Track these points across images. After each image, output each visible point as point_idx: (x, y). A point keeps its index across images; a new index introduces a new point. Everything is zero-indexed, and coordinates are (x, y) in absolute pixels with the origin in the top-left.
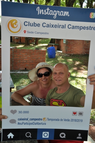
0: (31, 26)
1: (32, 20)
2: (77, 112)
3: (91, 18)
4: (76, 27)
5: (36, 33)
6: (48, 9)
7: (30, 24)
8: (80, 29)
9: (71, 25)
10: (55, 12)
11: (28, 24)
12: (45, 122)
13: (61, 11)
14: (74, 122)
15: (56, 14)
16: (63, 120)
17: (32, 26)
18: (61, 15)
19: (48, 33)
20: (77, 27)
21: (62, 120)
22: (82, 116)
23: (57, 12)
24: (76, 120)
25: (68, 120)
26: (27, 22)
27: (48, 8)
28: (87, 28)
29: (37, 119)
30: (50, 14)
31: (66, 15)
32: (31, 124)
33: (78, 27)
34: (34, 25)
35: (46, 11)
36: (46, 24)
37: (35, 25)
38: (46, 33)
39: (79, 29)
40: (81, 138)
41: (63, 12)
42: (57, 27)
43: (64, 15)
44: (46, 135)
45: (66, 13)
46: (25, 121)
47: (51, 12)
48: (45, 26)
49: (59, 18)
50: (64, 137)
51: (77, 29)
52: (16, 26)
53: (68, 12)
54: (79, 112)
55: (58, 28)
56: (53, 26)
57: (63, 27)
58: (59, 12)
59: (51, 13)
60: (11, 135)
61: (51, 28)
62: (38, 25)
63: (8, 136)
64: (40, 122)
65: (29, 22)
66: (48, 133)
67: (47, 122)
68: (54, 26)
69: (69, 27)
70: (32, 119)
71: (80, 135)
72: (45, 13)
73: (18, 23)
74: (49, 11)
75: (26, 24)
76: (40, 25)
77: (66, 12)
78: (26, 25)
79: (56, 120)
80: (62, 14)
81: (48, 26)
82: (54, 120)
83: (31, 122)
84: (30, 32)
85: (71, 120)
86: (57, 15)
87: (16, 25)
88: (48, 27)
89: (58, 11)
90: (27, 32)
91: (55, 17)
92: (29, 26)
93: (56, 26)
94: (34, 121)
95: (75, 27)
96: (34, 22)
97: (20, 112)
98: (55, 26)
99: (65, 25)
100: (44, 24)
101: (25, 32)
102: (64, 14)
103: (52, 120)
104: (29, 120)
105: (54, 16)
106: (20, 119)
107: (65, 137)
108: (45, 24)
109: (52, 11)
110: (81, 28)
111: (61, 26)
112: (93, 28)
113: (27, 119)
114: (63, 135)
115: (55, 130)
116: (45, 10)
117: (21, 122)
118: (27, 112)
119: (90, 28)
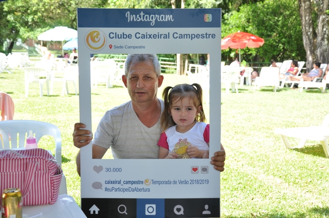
0: (119, 38)
1: (120, 31)
2: (198, 167)
3: (207, 21)
5: (126, 47)
6: (142, 14)
7: (117, 36)
9: (177, 34)
10: (152, 17)
11: (114, 35)
12: (148, 187)
13: (162, 15)
14: (195, 185)
15: (154, 20)
16: (178, 183)
17: (121, 38)
18: (161, 20)
19: (144, 47)
20: (186, 36)
21: (175, 182)
22: (208, 173)
23: (155, 17)
24: (198, 182)
25: (186, 182)
27: (142, 12)
28: (203, 36)
29: (134, 182)
30: (146, 20)
31: (169, 20)
32: (126, 190)
33: (188, 36)
34: (124, 36)
35: (140, 16)
36: (141, 34)
37: (125, 36)
38: (141, 47)
39: (189, 38)
40: (209, 212)
41: (164, 16)
42: (157, 37)
43: (167, 20)
44: (151, 210)
45: (169, 18)
46: (116, 186)
47: (147, 17)
48: (139, 37)
49: (159, 25)
50: (182, 212)
51: (187, 38)
52: (98, 39)
53: (171, 16)
54: (202, 167)
55: (159, 38)
56: (150, 36)
57: (166, 36)
58: (158, 16)
60: (95, 209)
61: (148, 39)
62: (129, 36)
63: (90, 210)
64: (140, 186)
65: (116, 33)
66: (154, 206)
67: (152, 186)
68: (152, 36)
69: (175, 37)
70: (127, 182)
71: (206, 207)
72: (138, 19)
73: (101, 36)
74: (144, 16)
75: (112, 35)
76: (131, 36)
77: (169, 16)
78: (112, 37)
79: (166, 183)
80: (162, 19)
81: (144, 37)
82: (163, 183)
83: (126, 186)
84: (118, 47)
85: (190, 182)
86: (156, 21)
87: (98, 38)
89: (156, 15)
90: (113, 47)
91: (152, 24)
92: (116, 38)
93: (155, 36)
94: (130, 185)
95: (184, 35)
96: (123, 33)
97: (108, 170)
99: (169, 33)
100: (138, 34)
101: (111, 47)
102: (165, 19)
103: (160, 183)
104: (122, 183)
105: (151, 22)
106: (109, 182)
107: (183, 214)
108: (139, 34)
109: (148, 16)
110: (192, 37)
111: (162, 36)
112: (211, 36)
113: (119, 182)
114: (179, 210)
116: (138, 16)
117: (110, 186)
118: (119, 170)
119: (207, 36)
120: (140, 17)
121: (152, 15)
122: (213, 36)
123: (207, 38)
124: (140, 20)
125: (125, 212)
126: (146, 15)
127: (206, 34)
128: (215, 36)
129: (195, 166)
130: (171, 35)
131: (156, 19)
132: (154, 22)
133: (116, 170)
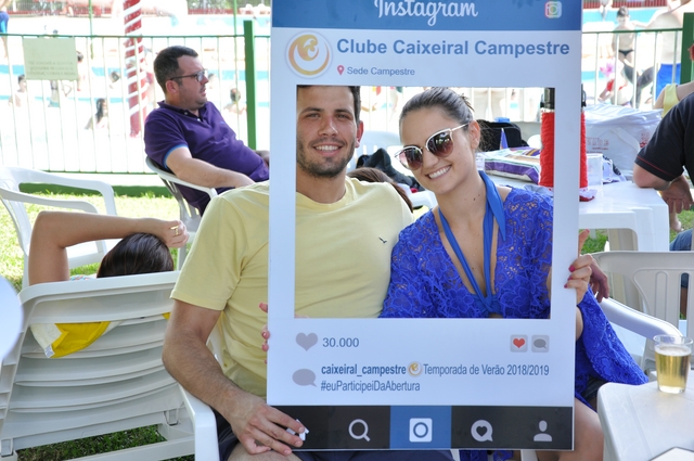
0: (358, 51)
1: (360, 35)
2: (526, 336)
4: (503, 48)
5: (374, 71)
7: (355, 48)
8: (516, 53)
9: (485, 43)
10: (432, 7)
11: (349, 46)
12: (415, 381)
13: (452, 4)
14: (519, 377)
15: (435, 13)
16: (481, 371)
17: (363, 51)
18: (449, 13)
19: (412, 72)
20: (505, 48)
21: (475, 370)
22: (547, 351)
23: (437, 6)
24: (524, 370)
25: (499, 371)
26: (347, 42)
28: (541, 49)
29: (386, 370)
30: (417, 15)
31: (468, 14)
32: (368, 387)
33: (509, 48)
34: (369, 47)
35: (405, 6)
36: (406, 43)
37: (372, 48)
38: (406, 72)
39: (512, 53)
40: (547, 438)
41: (456, 5)
42: (441, 51)
43: (462, 14)
44: (421, 430)
45: (468, 9)
46: (347, 378)
47: (419, 8)
48: (403, 50)
49: (445, 24)
50: (488, 436)
51: (506, 53)
52: (315, 53)
53: (472, 5)
54: (534, 337)
55: (444, 53)
56: (426, 49)
57: (461, 49)
58: (444, 5)
59: (419, 11)
61: (420, 54)
62: (379, 48)
64: (397, 378)
65: (352, 41)
66: (429, 422)
67: (425, 379)
68: (430, 49)
69: (480, 49)
70: (371, 370)
71: (543, 425)
72: (401, 11)
73: (321, 46)
74: (413, 5)
75: (344, 46)
76: (385, 47)
77: (467, 5)
78: (343, 49)
79: (456, 371)
80: (453, 11)
81: (412, 49)
82: (450, 372)
83: (368, 379)
84: (356, 72)
85: (507, 370)
86: (440, 15)
87: (313, 50)
88: (413, 52)
89: (440, 4)
90: (346, 70)
91: (431, 23)
92: (352, 51)
93: (436, 49)
94: (375, 376)
95: (500, 46)
96: (368, 41)
97: (329, 342)
98: (433, 49)
99: (466, 42)
100: (399, 44)
101: (341, 70)
102: (459, 12)
103: (441, 371)
104: (359, 372)
105: (428, 18)
106: (330, 370)
107: (491, 439)
108: (403, 43)
109: (422, 5)
110: (517, 50)
111: (452, 49)
112: (558, 49)
113: (354, 370)
114: (482, 431)
115: (455, 409)
116: (401, 4)
117: (332, 379)
118: (353, 342)
119: (550, 48)
120: (406, 8)
121: (430, 4)
122: (565, 49)
123: (549, 53)
124: (404, 13)
125: (364, 436)
126: (418, 4)
128: (568, 48)
129: (519, 334)
130: (471, 48)
131: (440, 13)
132: (435, 17)
133: (346, 342)
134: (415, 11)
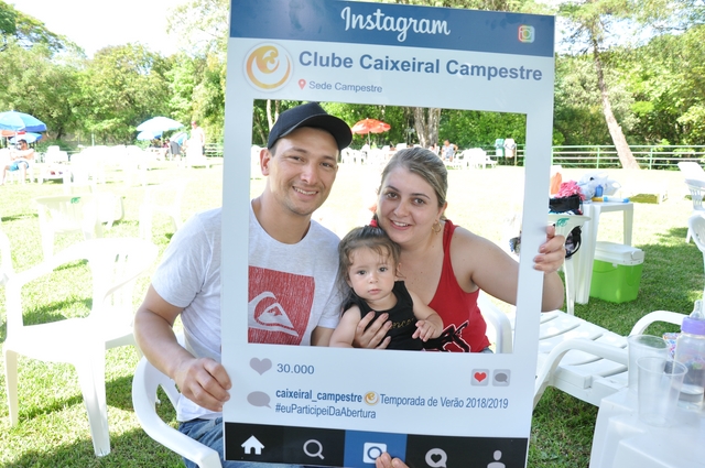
0: (322, 65)
1: (326, 48)
2: (488, 371)
3: (523, 41)
4: (475, 69)
5: (338, 86)
6: (378, 14)
7: (318, 60)
8: (490, 75)
9: (456, 63)
10: (402, 22)
11: (312, 58)
12: (371, 409)
13: (423, 20)
14: (478, 410)
15: (405, 29)
16: (439, 403)
18: (421, 29)
19: (379, 89)
20: (478, 69)
21: (433, 402)
22: (508, 385)
23: (408, 22)
24: (484, 403)
25: (458, 403)
26: (310, 54)
27: (379, 11)
28: (513, 73)
29: (342, 397)
30: (387, 29)
31: (440, 31)
32: (323, 411)
33: (481, 70)
34: (334, 61)
35: (374, 19)
36: (374, 59)
37: (337, 62)
38: (372, 89)
39: (484, 75)
41: (428, 22)
42: (411, 68)
43: (434, 31)
44: (375, 453)
45: (440, 26)
46: (302, 402)
47: (389, 21)
48: (370, 66)
49: (415, 40)
50: (442, 463)
51: (478, 74)
52: (274, 66)
53: (445, 23)
54: (495, 371)
55: (414, 70)
56: (395, 65)
58: (415, 21)
59: (388, 25)
60: (253, 444)
61: (389, 71)
62: (345, 62)
63: (243, 446)
64: (353, 406)
65: (316, 54)
66: (383, 447)
67: (380, 408)
68: (399, 65)
69: (452, 70)
70: (326, 397)
71: (498, 455)
72: (369, 25)
73: (281, 58)
74: (382, 19)
75: (306, 58)
76: (351, 62)
77: (439, 22)
78: (305, 61)
79: (414, 402)
80: (424, 28)
81: (380, 65)
82: (407, 402)
83: (323, 404)
84: (319, 86)
85: (466, 403)
86: (410, 30)
87: (273, 62)
89: (411, 20)
90: (308, 84)
91: (401, 38)
92: (315, 64)
93: (405, 66)
94: (331, 403)
95: (473, 67)
96: (333, 54)
97: (283, 368)
98: (403, 66)
99: (438, 61)
100: (366, 59)
101: (302, 84)
102: (430, 29)
103: (398, 401)
104: (314, 397)
105: (398, 33)
106: (284, 394)
107: (444, 466)
108: (370, 58)
109: (392, 19)
110: (490, 73)
111: (423, 67)
112: (531, 74)
113: (308, 395)
114: (436, 458)
115: (411, 437)
116: (369, 17)
117: (286, 402)
118: (308, 369)
119: (522, 73)
120: (375, 21)
121: (400, 19)
122: (537, 75)
123: (522, 78)
124: (373, 27)
125: (319, 454)
126: (388, 18)
127: (522, 70)
128: (540, 74)
129: (481, 368)
130: (443, 67)
131: (411, 28)
132: (405, 33)
133: (300, 369)
134: (385, 26)
